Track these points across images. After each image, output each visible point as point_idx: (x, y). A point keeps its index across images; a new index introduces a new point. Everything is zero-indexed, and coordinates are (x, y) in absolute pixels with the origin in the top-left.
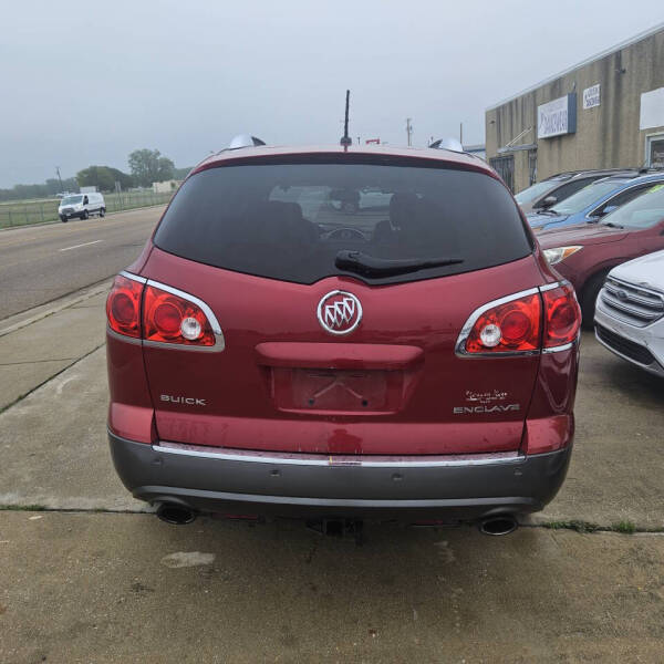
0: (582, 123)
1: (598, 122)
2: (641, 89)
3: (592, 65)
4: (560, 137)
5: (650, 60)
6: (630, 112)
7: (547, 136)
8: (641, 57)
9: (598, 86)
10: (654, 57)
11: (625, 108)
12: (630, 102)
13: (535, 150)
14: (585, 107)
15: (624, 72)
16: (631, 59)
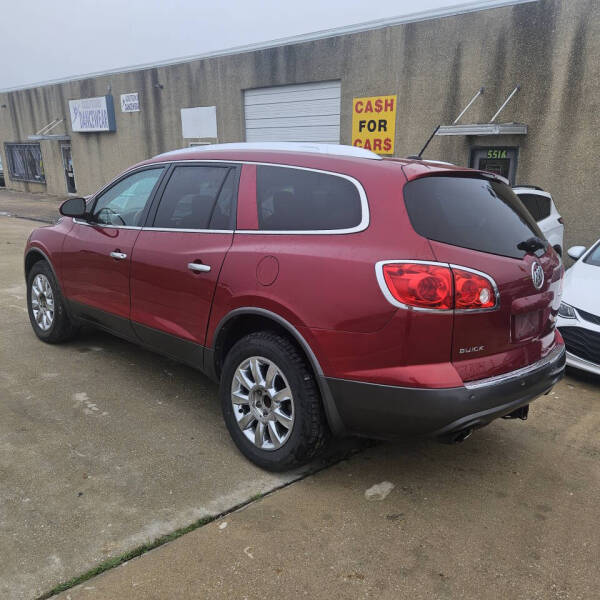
0: (122, 123)
1: (139, 126)
2: (179, 106)
3: (127, 74)
4: (98, 134)
5: (186, 83)
6: (172, 122)
7: (85, 130)
8: (178, 78)
9: (136, 94)
10: (190, 81)
11: (167, 119)
12: (170, 113)
13: (68, 142)
14: (123, 109)
15: (162, 87)
16: (168, 79)
